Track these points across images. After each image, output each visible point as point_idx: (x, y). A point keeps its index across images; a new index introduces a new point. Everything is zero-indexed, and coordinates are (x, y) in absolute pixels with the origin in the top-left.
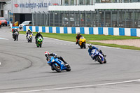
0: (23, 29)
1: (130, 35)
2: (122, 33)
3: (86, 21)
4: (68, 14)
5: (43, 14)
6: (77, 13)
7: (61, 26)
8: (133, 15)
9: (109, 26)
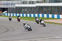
0: (4, 15)
1: (51, 17)
2: (48, 16)
3: (32, 11)
4: (24, 8)
5: (13, 8)
6: (28, 8)
7: (21, 13)
8: (53, 8)
9: (42, 13)
